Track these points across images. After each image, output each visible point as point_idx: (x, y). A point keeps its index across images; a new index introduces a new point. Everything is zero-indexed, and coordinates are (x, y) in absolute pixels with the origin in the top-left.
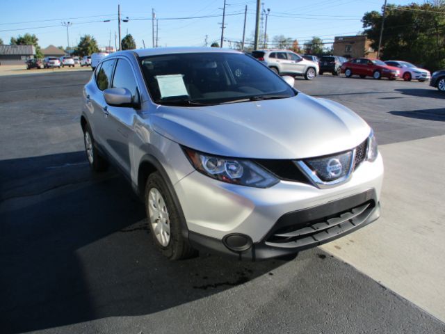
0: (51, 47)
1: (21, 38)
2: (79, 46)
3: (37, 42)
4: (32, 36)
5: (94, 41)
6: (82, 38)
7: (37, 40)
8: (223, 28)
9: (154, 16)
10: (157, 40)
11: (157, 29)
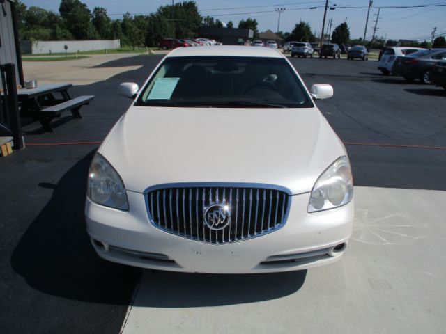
0: (269, 31)
2: (293, 32)
3: (257, 26)
4: (253, 20)
5: (308, 28)
6: (297, 25)
7: (257, 24)
9: (370, 5)
10: (375, 30)
11: (378, 18)
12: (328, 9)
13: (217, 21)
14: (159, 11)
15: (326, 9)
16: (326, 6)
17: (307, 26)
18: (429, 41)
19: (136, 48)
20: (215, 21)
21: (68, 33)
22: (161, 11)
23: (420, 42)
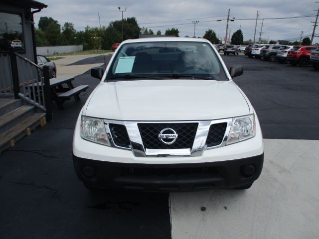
1: (169, 31)
2: (204, 37)
4: (176, 29)
6: (206, 32)
7: (179, 32)
8: (315, 26)
9: (257, 17)
10: (261, 34)
11: (262, 26)
12: (229, 21)
13: (150, 30)
14: (110, 25)
15: (228, 21)
16: (228, 19)
17: (214, 33)
18: (298, 41)
19: (96, 50)
20: (148, 30)
21: (46, 41)
22: (112, 24)
23: (293, 42)
